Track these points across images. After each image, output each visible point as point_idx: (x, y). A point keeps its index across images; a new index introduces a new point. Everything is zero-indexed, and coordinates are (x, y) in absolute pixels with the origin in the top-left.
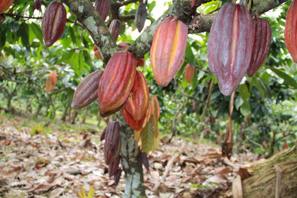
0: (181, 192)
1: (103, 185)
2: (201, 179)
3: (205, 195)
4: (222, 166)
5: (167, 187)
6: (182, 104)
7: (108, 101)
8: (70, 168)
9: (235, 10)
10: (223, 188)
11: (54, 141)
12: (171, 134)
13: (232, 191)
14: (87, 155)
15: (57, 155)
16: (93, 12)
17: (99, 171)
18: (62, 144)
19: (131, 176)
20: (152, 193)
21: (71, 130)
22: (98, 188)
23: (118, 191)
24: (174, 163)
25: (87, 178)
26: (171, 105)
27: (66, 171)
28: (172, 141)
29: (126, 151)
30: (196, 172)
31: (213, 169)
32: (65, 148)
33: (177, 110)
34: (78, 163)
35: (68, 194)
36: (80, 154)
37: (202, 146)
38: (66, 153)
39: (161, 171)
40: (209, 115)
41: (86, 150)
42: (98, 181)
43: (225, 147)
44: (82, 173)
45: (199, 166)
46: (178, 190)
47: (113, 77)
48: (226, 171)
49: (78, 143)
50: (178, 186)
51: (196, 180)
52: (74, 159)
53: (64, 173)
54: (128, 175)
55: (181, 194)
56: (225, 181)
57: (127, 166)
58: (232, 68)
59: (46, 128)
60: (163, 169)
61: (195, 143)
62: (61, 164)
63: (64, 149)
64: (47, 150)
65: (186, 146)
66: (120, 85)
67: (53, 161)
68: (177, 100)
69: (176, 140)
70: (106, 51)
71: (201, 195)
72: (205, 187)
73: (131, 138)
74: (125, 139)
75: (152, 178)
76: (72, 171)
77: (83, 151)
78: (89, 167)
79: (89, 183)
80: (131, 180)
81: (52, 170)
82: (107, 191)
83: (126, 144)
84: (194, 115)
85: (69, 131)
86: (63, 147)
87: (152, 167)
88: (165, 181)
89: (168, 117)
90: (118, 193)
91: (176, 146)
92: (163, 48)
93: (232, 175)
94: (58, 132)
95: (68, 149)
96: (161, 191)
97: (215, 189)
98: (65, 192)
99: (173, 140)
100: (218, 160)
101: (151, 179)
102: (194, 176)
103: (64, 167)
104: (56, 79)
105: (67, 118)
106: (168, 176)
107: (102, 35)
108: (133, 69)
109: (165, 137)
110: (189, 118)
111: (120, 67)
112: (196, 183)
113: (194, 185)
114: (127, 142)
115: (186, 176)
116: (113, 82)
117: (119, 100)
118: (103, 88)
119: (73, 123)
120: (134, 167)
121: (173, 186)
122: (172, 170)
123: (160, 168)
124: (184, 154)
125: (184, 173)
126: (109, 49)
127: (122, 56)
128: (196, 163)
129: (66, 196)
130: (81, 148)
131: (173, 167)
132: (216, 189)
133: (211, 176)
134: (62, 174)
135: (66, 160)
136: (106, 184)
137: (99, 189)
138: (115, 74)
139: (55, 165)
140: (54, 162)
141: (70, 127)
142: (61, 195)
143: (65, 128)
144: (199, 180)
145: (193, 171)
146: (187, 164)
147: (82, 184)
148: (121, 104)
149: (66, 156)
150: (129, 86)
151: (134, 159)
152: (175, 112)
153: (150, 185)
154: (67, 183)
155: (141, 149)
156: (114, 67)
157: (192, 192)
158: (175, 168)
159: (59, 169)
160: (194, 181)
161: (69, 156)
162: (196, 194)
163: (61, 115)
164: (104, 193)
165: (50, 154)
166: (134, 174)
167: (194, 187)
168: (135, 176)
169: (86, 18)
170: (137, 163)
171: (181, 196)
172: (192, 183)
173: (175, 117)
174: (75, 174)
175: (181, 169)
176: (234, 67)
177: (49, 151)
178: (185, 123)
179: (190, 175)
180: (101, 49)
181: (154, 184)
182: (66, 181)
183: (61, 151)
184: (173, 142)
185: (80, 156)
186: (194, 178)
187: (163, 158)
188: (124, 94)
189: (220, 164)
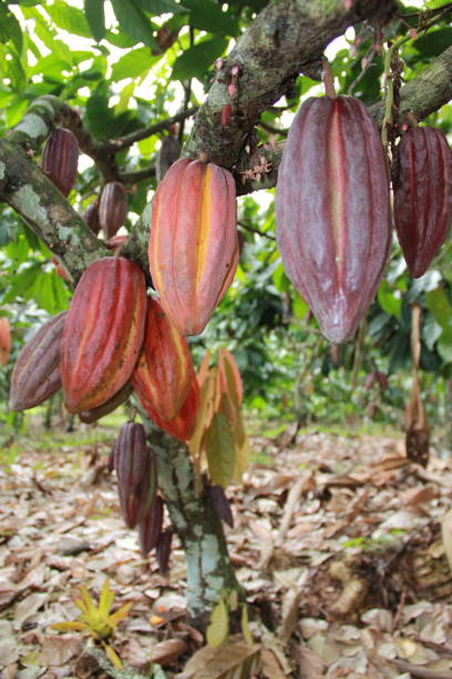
0: (324, 563)
1: (139, 572)
2: (368, 523)
3: (381, 562)
4: (415, 485)
5: (289, 556)
6: (309, 353)
7: (85, 385)
8: (62, 539)
9: (332, 112)
10: (422, 540)
11: (27, 480)
12: (296, 425)
13: (441, 544)
14: (99, 502)
15: (31, 514)
16: (30, 173)
17: (131, 537)
18: (44, 484)
19: (196, 544)
20: (255, 574)
21: (66, 448)
22: (128, 581)
23: (177, 582)
24: (304, 495)
25: (102, 558)
26: (286, 357)
27: (54, 547)
28: (299, 440)
29: (173, 488)
30: (355, 507)
31: (396, 496)
32: (50, 494)
33: (299, 367)
34: (82, 525)
35: (57, 605)
36: (84, 504)
37: (369, 441)
38: (52, 505)
39: (275, 517)
40: (373, 369)
41: (97, 491)
42: (127, 562)
43: (413, 440)
44: (92, 547)
45: (361, 492)
46: (318, 559)
47: (90, 326)
48: (425, 496)
49: (80, 476)
50: (316, 549)
51: (358, 529)
52: (72, 516)
53: (48, 554)
54: (189, 543)
55: (324, 568)
56: (425, 521)
57: (182, 524)
58: (340, 267)
59: (6, 450)
60: (280, 512)
61: (352, 437)
62: (42, 532)
63: (48, 496)
64: (8, 503)
65: (332, 447)
66: (107, 341)
67: (22, 527)
68: (298, 346)
69: (308, 436)
70: (76, 263)
71: (371, 564)
72: (380, 543)
73: (181, 457)
74: (167, 461)
75: (256, 537)
76: (68, 547)
77: (91, 496)
78: (107, 531)
79: (105, 571)
80: (197, 555)
81: (21, 552)
82: (149, 585)
83: (170, 473)
84: (341, 372)
85: (60, 450)
86: (46, 492)
87: (254, 510)
88: (285, 538)
89: (284, 386)
90: (176, 586)
91: (309, 450)
92: (174, 239)
93: (440, 505)
94: (36, 455)
95: (57, 494)
96: (278, 568)
97: (403, 543)
98: (50, 602)
99: (302, 436)
100: (404, 472)
101: (252, 541)
102: (351, 518)
103: (49, 541)
104: (9, 338)
105: (55, 419)
106: (292, 526)
107: (59, 225)
108: (138, 299)
109: (282, 434)
110: (330, 382)
111: (103, 298)
112: (359, 534)
113: (353, 541)
114: (171, 467)
115: (333, 520)
116: (89, 337)
117: (110, 378)
118: (69, 354)
119: (71, 430)
120: (198, 522)
121: (304, 549)
122: (300, 511)
123: (273, 510)
124: (324, 470)
125: (329, 514)
126: (81, 256)
127: (106, 268)
128: (354, 486)
129: (54, 608)
130: (84, 488)
131: (301, 504)
132: (406, 545)
133: (392, 512)
134: (43, 558)
135: (54, 522)
136: (147, 567)
137: (130, 584)
138: (93, 318)
139: (28, 536)
140: (25, 531)
141: (62, 441)
142: (41, 609)
143: (53, 445)
144: (365, 528)
145: (349, 508)
146: (333, 491)
147: (92, 575)
148: (117, 388)
149: (54, 512)
150: (131, 340)
151: (197, 503)
152: (298, 373)
153: (251, 557)
154: (56, 578)
155: (209, 477)
156: (89, 300)
157: (349, 558)
158: (308, 505)
159: (37, 546)
160: (353, 532)
161: (59, 511)
162: (359, 562)
163: (42, 414)
164: (143, 592)
165: (16, 512)
166: (202, 538)
167: (353, 546)
168: (204, 544)
169: (14, 191)
170: (205, 512)
171: (324, 571)
172: (350, 536)
173: (297, 384)
174: (75, 553)
175: (322, 506)
176: (344, 263)
177: (13, 507)
178: (324, 394)
179: (342, 517)
180: (63, 259)
181: (259, 552)
182: (55, 572)
183: (42, 500)
184: (302, 442)
185: (86, 508)
186: (353, 524)
187: (277, 487)
188: (122, 362)
189: (410, 480)
